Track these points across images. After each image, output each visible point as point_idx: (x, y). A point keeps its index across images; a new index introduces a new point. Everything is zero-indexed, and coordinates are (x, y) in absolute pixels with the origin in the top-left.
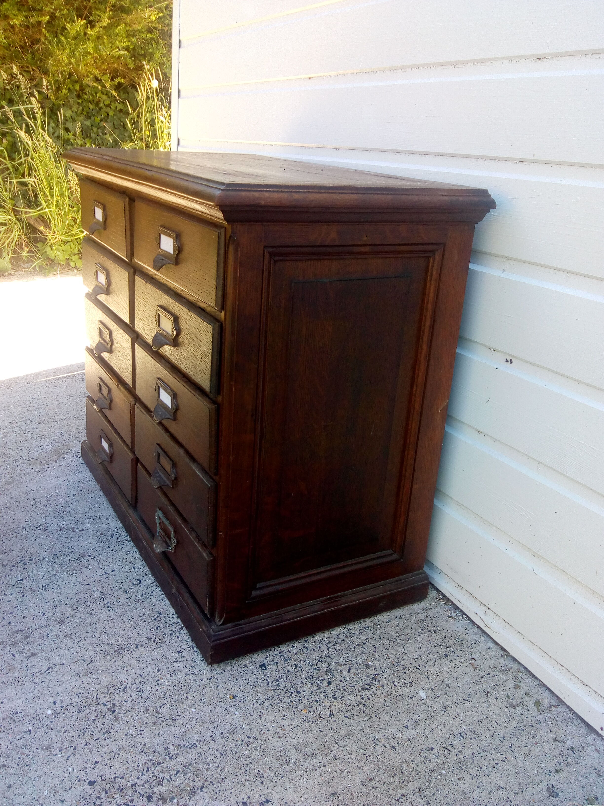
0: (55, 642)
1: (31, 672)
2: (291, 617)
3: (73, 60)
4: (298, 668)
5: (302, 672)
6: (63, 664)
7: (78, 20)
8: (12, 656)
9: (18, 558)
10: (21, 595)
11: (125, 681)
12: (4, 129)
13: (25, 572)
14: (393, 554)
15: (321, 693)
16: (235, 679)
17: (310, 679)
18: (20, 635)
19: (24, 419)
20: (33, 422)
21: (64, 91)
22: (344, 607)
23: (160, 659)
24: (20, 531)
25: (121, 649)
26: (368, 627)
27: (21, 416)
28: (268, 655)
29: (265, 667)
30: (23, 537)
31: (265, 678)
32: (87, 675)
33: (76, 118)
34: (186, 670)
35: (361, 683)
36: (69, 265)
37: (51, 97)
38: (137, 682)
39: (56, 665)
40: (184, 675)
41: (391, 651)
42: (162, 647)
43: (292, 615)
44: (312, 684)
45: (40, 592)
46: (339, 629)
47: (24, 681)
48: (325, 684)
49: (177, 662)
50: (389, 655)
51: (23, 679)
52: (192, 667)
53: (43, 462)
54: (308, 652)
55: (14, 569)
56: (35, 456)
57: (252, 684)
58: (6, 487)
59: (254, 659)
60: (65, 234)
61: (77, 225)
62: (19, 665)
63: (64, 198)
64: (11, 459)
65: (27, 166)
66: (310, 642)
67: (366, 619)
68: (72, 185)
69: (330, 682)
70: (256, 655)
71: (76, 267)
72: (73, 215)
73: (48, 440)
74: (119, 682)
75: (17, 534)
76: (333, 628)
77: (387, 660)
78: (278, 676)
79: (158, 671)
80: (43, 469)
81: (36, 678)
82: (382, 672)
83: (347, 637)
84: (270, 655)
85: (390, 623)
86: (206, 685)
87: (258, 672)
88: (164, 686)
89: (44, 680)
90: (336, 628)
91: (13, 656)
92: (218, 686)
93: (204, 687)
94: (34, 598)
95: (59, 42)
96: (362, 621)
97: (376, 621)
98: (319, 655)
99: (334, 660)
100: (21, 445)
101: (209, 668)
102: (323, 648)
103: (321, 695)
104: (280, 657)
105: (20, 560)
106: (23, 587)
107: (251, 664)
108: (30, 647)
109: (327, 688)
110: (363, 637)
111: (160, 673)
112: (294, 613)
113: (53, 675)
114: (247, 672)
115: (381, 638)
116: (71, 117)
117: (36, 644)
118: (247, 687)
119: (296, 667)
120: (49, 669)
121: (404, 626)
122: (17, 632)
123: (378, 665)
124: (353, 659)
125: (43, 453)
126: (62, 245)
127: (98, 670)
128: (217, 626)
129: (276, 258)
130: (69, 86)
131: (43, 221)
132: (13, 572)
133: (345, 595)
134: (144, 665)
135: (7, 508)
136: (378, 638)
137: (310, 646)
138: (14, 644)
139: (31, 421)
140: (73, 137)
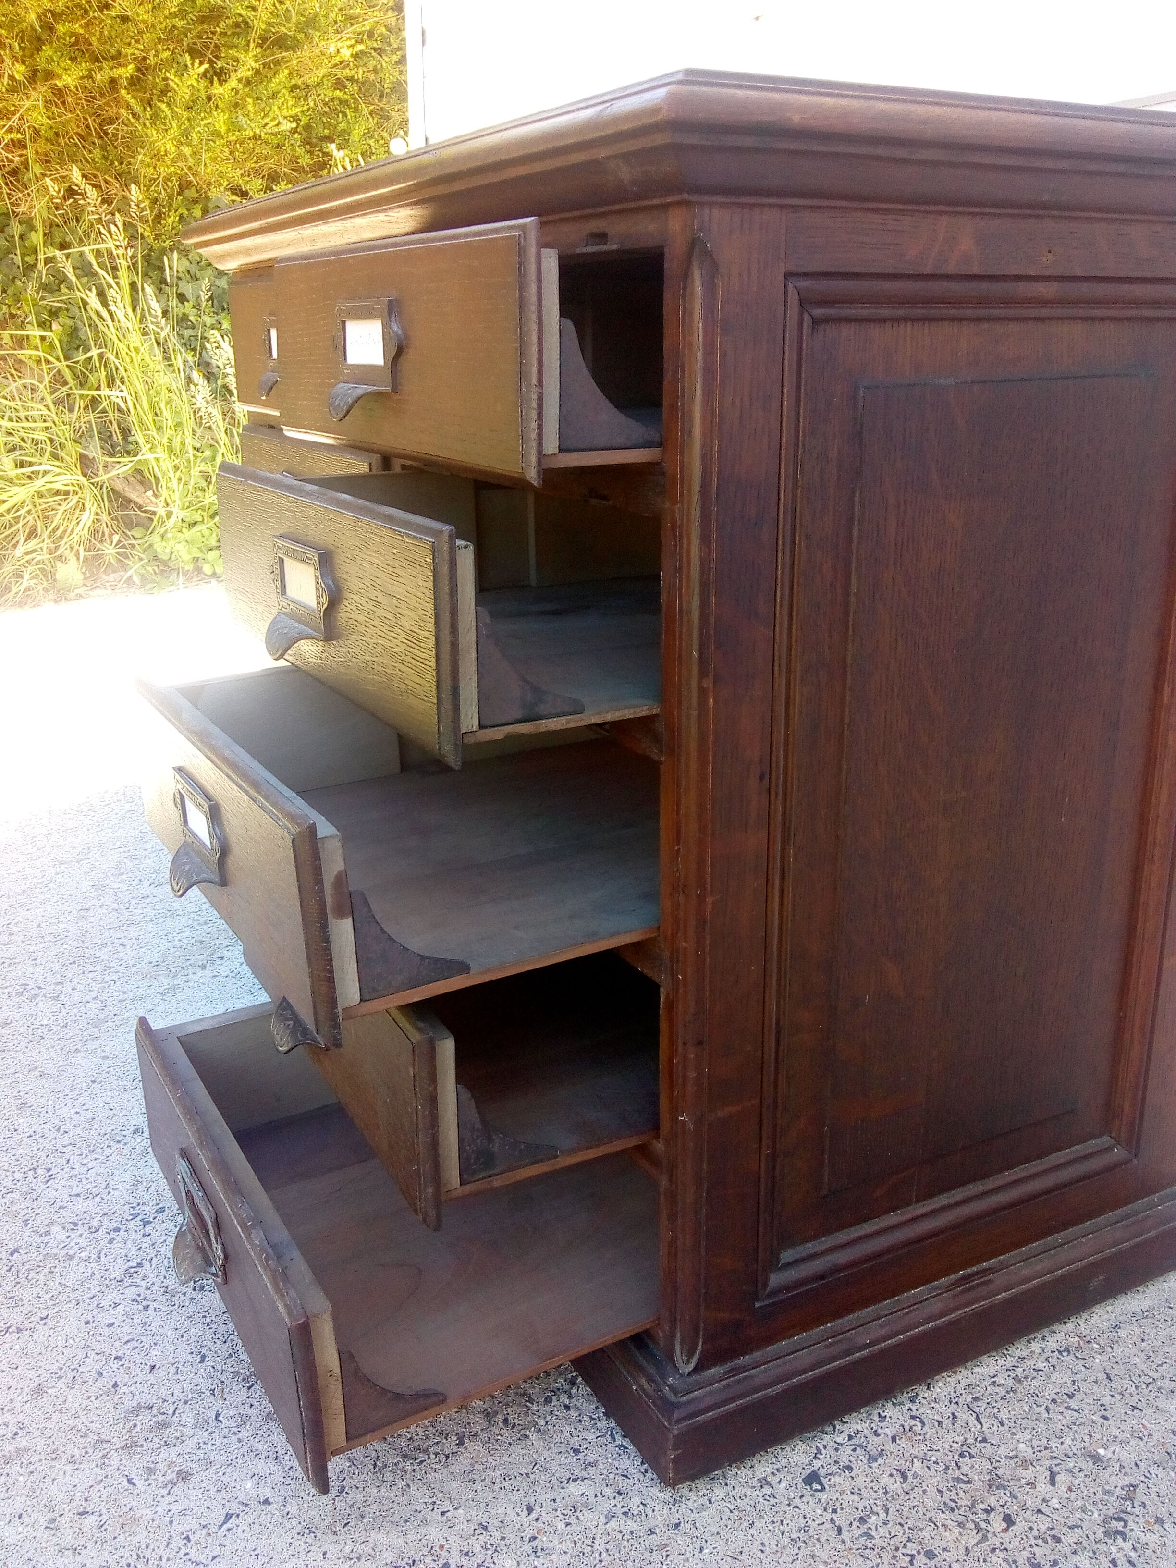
0: (240, 1435)
1: (181, 1529)
2: (874, 1335)
3: (187, 150)
4: (910, 1480)
5: (924, 1492)
6: (267, 1502)
7: (193, 64)
8: (125, 1483)
9: (127, 1207)
10: (141, 1307)
11: (442, 1547)
12: (54, 301)
13: (146, 1243)
14: (1115, 1146)
15: (993, 1550)
16: (745, 1525)
17: (953, 1510)
18: (145, 1420)
19: (124, 877)
20: (146, 884)
21: (170, 221)
22: (1006, 1301)
23: (527, 1475)
24: (128, 1139)
25: (417, 1449)
26: (1067, 1350)
27: (117, 872)
28: (821, 1447)
29: (821, 1483)
30: (138, 1151)
31: (828, 1516)
32: (335, 1533)
33: (198, 274)
34: (605, 1506)
35: (1096, 1515)
36: (199, 570)
37: (146, 234)
38: (477, 1548)
39: (247, 1505)
40: (603, 1520)
41: (1149, 1412)
42: (526, 1437)
43: (876, 1330)
44: (961, 1525)
45: (188, 1296)
46: (992, 1360)
47: (164, 1560)
48: (998, 1524)
49: (575, 1480)
50: (1148, 1426)
51: (161, 1552)
52: (620, 1493)
53: (173, 970)
54: (926, 1429)
55: (119, 1237)
56: (155, 957)
57: (794, 1536)
58: (89, 1031)
59: (784, 1462)
60: (188, 507)
61: (211, 487)
62: (148, 1511)
63: (183, 434)
64: (99, 967)
65: (104, 373)
66: (923, 1401)
67: (1057, 1327)
68: (198, 406)
69: (1009, 1515)
70: (788, 1449)
71: (214, 575)
72: (203, 467)
73: (183, 919)
74: (425, 1551)
75: (121, 1145)
76: (975, 1357)
77: (1145, 1439)
78: (861, 1506)
79: (530, 1510)
80: (175, 987)
81: (195, 1548)
82: (1143, 1478)
83: (1017, 1379)
84: (825, 1447)
85: (1122, 1333)
86: (667, 1545)
87: (804, 1499)
88: (553, 1557)
89: (217, 1551)
90: (985, 1359)
91: (130, 1481)
92: (701, 1549)
93: (665, 1554)
94: (175, 1313)
95: (156, 117)
96: (1046, 1332)
97: (1083, 1329)
98: (957, 1439)
99: (1003, 1451)
100: (122, 935)
101: (667, 1494)
102: (964, 1417)
103: (994, 1559)
104: (854, 1450)
105: (132, 1212)
106: (143, 1283)
107: (780, 1476)
108: (174, 1452)
109: (1006, 1537)
110: (1061, 1378)
111: (534, 1515)
112: (881, 1327)
113: (241, 1536)
114: (772, 1499)
115: (1109, 1378)
116: (188, 271)
117: (190, 1444)
118: (784, 1547)
119: (904, 1477)
120: (228, 1517)
121: (1161, 1339)
122: (136, 1410)
123: (1126, 1456)
124: (1053, 1444)
125: (172, 949)
126: (184, 530)
127: (363, 1517)
128: (682, 1375)
129: (818, 312)
130: (180, 211)
131: (142, 483)
132: (115, 1245)
133: (1002, 1266)
134: (489, 1495)
135: (94, 1082)
136: (1102, 1376)
137: (925, 1411)
138: (130, 1447)
139: (140, 881)
140: (195, 311)
